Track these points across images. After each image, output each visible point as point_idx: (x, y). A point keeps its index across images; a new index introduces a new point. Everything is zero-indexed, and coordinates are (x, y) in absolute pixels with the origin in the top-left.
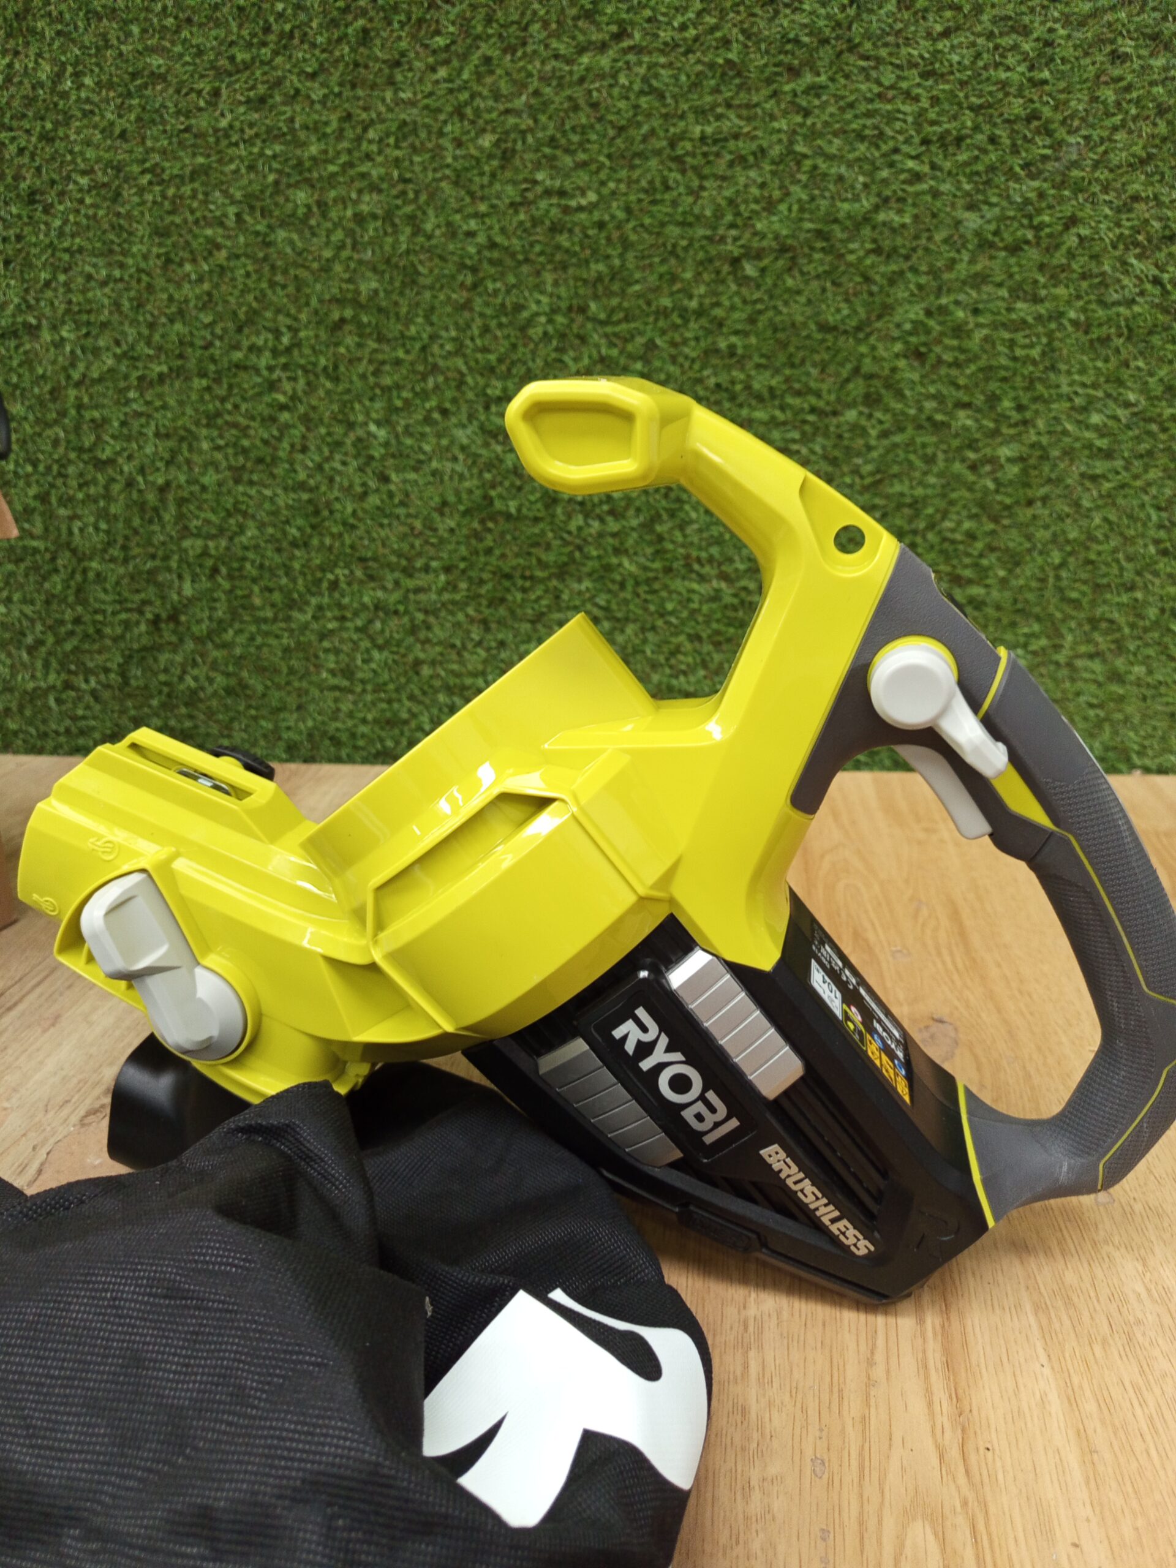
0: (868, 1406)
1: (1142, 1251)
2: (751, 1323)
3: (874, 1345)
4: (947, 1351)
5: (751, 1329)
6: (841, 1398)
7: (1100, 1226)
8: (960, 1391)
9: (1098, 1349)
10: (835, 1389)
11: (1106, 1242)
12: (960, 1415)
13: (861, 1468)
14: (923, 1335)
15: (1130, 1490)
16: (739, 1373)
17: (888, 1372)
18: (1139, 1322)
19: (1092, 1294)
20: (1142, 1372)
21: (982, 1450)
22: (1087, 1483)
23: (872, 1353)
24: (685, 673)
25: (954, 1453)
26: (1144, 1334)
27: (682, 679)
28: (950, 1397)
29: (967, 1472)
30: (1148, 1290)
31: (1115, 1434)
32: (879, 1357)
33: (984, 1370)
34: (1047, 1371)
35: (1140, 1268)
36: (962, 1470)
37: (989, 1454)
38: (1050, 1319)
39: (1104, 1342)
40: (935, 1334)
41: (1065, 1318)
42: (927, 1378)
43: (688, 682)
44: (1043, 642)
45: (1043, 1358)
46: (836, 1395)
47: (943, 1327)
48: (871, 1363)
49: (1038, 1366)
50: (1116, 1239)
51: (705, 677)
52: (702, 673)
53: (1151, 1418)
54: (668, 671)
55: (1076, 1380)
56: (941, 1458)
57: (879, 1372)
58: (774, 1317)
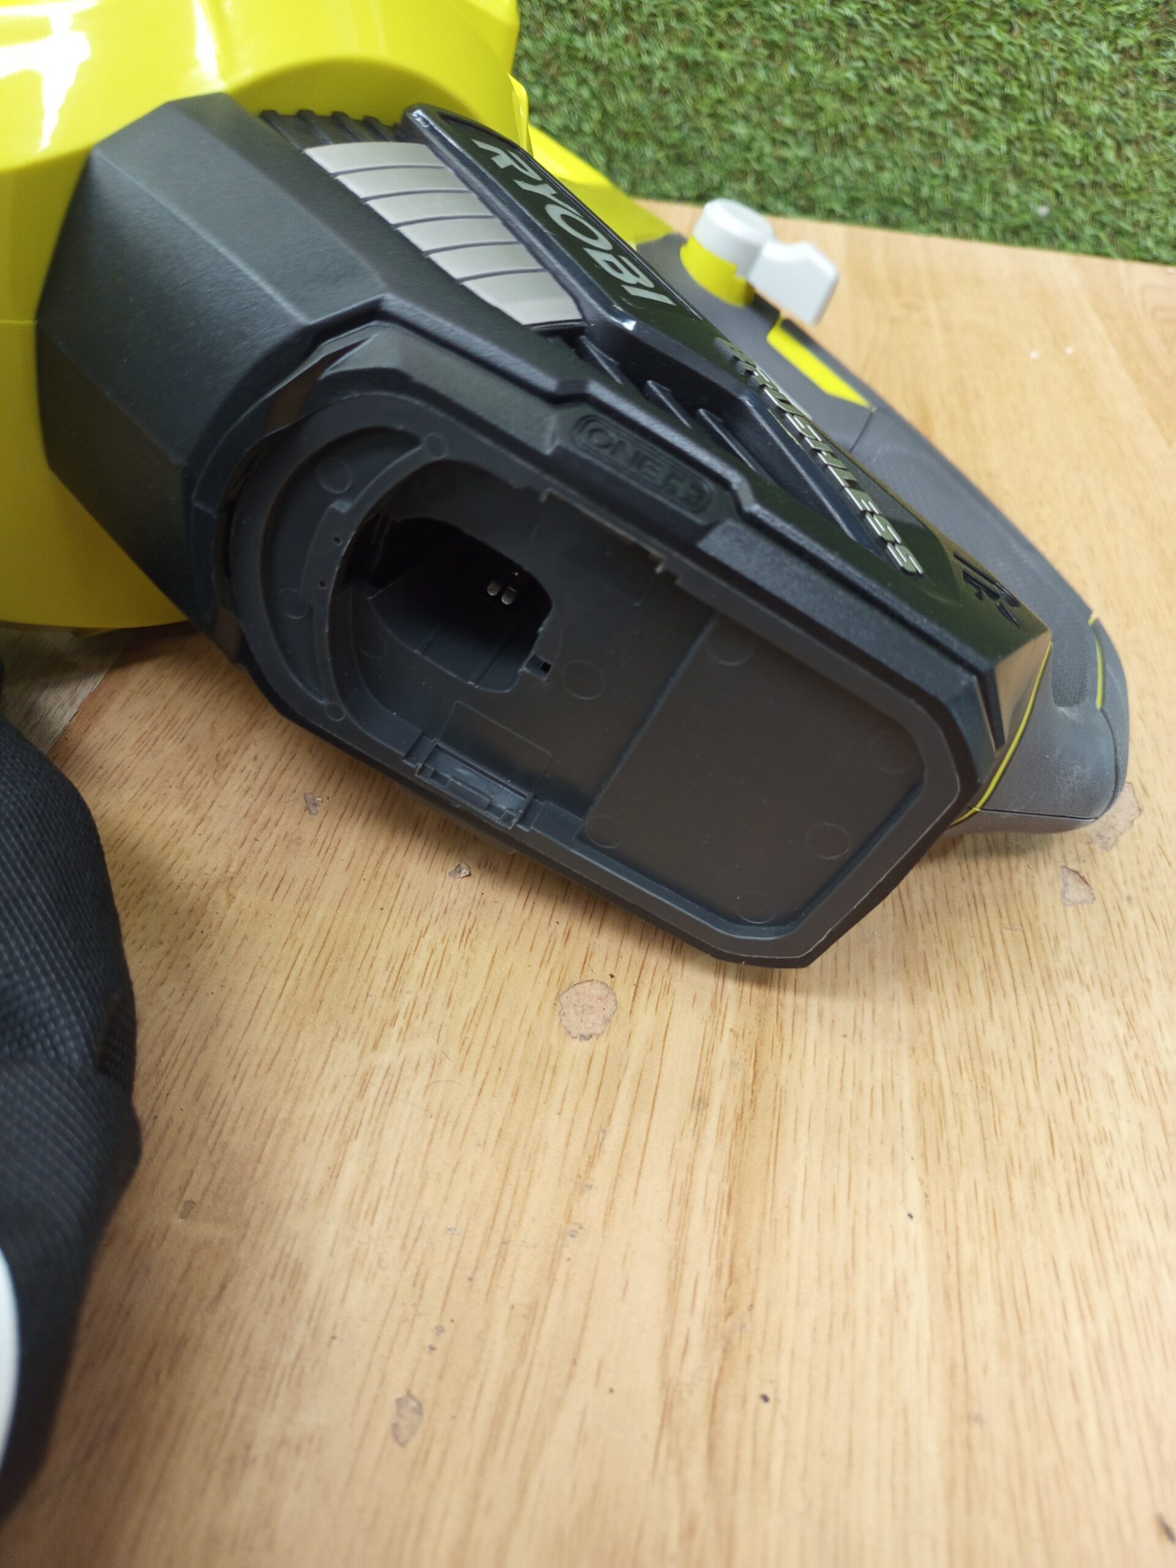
0: (551, 1280)
1: (1130, 998)
2: (377, 1079)
3: (599, 1146)
4: (735, 1169)
5: (372, 1092)
6: (501, 1257)
7: (1063, 943)
8: (740, 1262)
9: (1020, 1187)
10: (496, 1238)
11: (1069, 975)
12: (729, 1313)
13: (497, 1422)
14: (698, 1133)
15: (1033, 1517)
16: (314, 1189)
17: (610, 1207)
18: (1104, 1137)
19: (1029, 1075)
20: (1096, 1243)
21: (754, 1399)
22: (950, 1496)
23: (591, 1164)
24: (595, 26)
25: (696, 1404)
26: (1110, 1164)
27: (591, 37)
28: (719, 1272)
29: (711, 1448)
30: (1130, 1075)
31: (1023, 1378)
32: (602, 1174)
33: (796, 1218)
34: (916, 1228)
35: (1122, 1030)
36: (701, 1443)
37: (767, 1408)
38: (942, 1120)
39: (1035, 1173)
40: (720, 1132)
41: (971, 1119)
42: (683, 1226)
43: (600, 46)
44: (1144, 33)
45: (915, 1203)
46: (493, 1251)
47: (739, 1118)
48: (582, 1185)
49: (902, 1215)
50: (1088, 970)
51: (626, 39)
52: (622, 30)
53: (1098, 1349)
54: (569, 19)
55: (968, 1250)
56: (667, 1410)
57: (592, 1207)
58: (424, 1073)
